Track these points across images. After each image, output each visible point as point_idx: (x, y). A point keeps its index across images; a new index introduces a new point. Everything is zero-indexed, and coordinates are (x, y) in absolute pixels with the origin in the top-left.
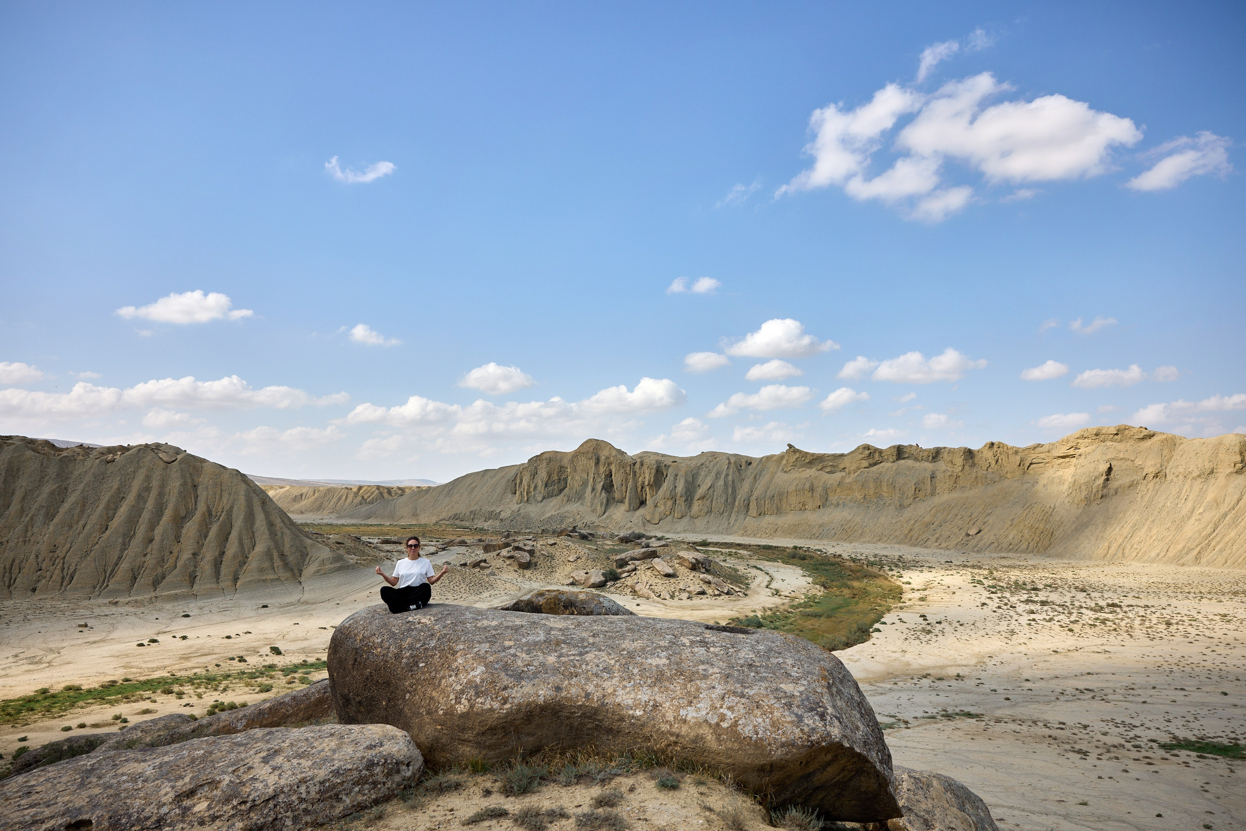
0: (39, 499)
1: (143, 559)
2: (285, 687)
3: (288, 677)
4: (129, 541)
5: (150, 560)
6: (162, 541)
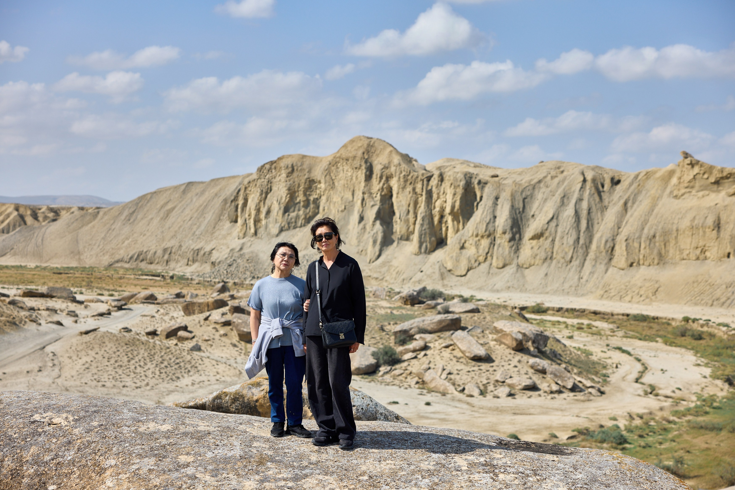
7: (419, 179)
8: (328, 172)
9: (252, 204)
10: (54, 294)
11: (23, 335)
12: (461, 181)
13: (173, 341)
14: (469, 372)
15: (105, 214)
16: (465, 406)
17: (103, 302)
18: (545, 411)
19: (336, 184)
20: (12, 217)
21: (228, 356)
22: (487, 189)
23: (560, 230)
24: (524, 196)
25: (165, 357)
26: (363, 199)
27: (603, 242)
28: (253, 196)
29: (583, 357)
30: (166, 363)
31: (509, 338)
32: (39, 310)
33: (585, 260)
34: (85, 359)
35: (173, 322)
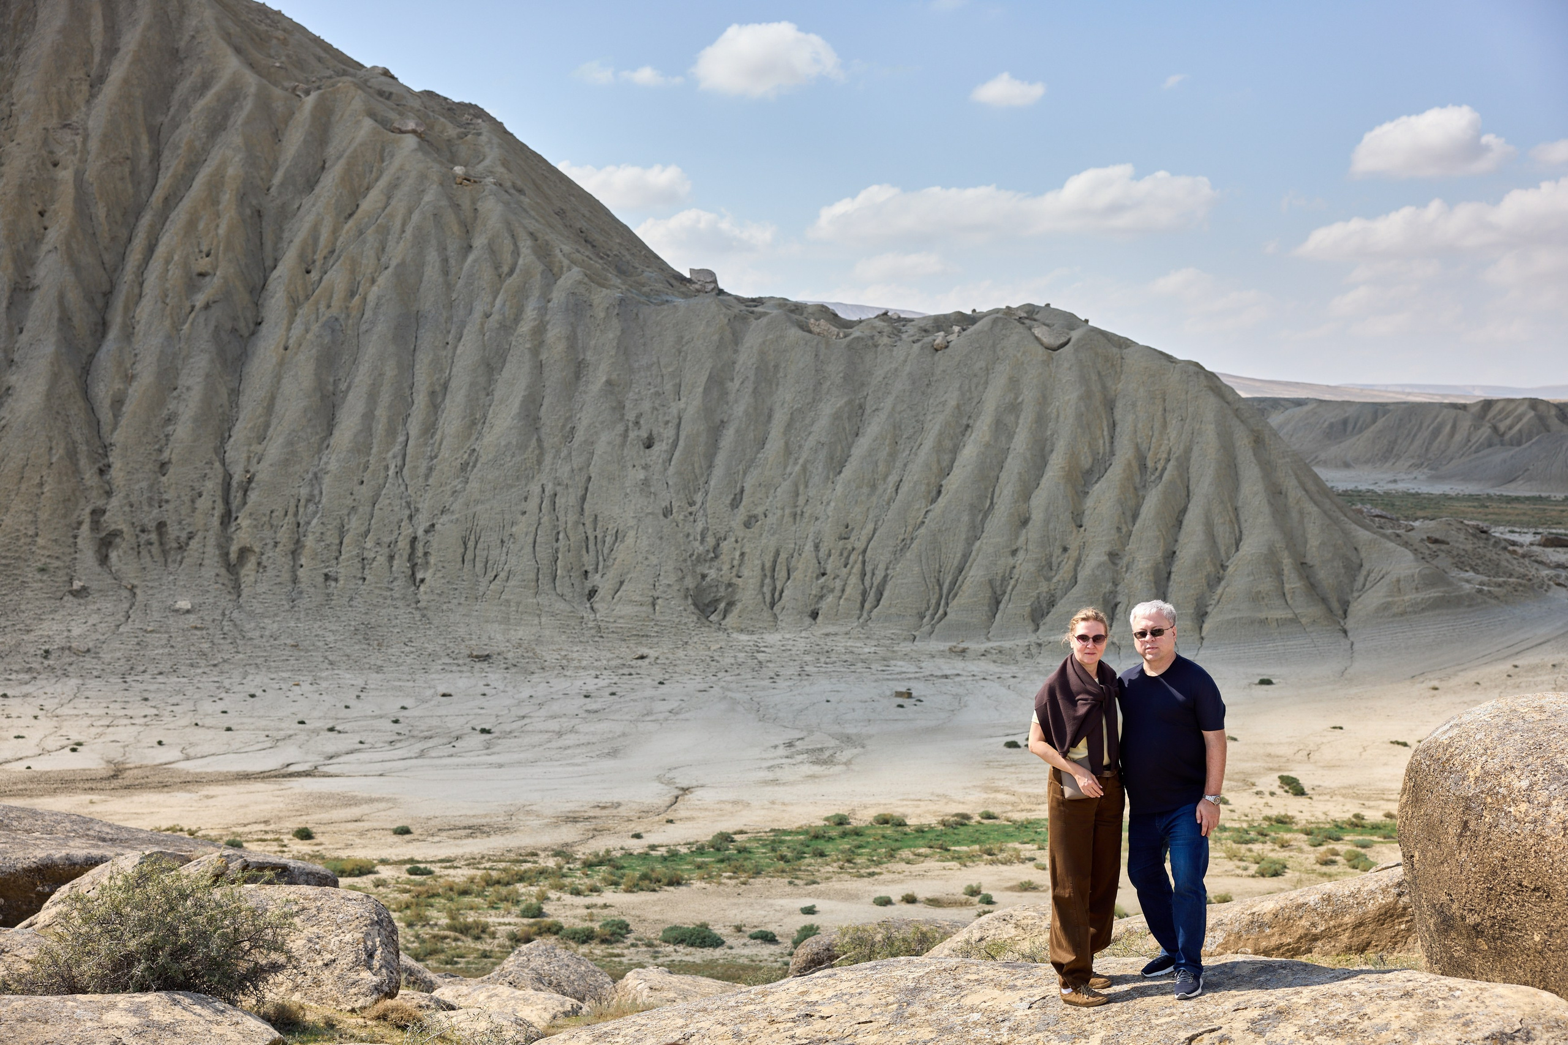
0: (815, 428)
1: (1011, 561)
2: (1313, 871)
3: (1322, 849)
4: (983, 521)
5: (1025, 566)
6: (1047, 522)
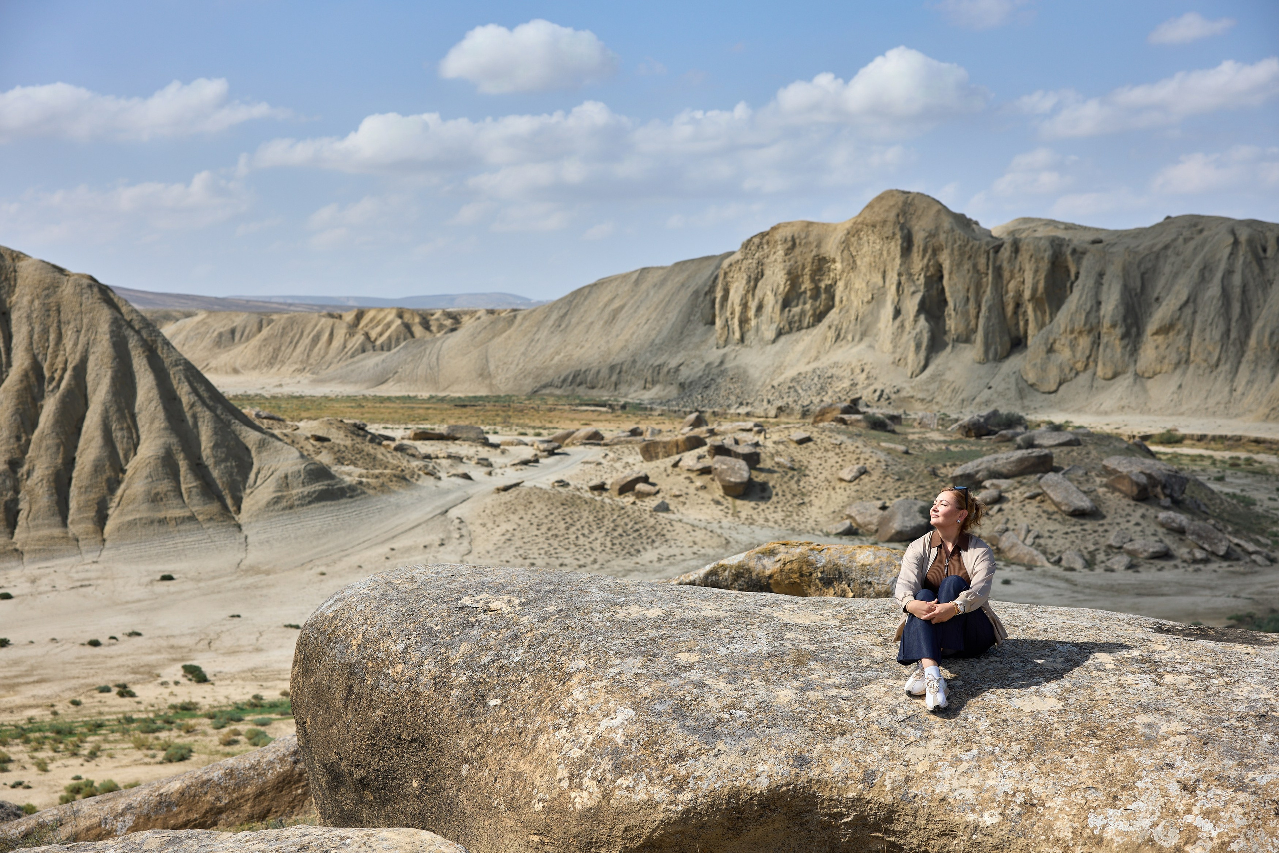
2: (217, 752)
3: (225, 730)
7: (982, 250)
8: (846, 244)
9: (735, 297)
10: (458, 436)
11: (416, 494)
12: (1045, 251)
13: (629, 499)
14: (1067, 533)
15: (525, 318)
16: (1063, 585)
17: (526, 445)
18: (1185, 589)
19: (859, 263)
20: (393, 327)
21: (708, 518)
22: (1086, 262)
23: (1199, 319)
24: (1142, 269)
25: (618, 522)
26: (899, 284)
27: (1267, 334)
28: (736, 284)
29: (1241, 508)
30: (620, 531)
31: (1126, 482)
32: (437, 458)
33: (1239, 362)
34: (504, 527)
35: (627, 471)
